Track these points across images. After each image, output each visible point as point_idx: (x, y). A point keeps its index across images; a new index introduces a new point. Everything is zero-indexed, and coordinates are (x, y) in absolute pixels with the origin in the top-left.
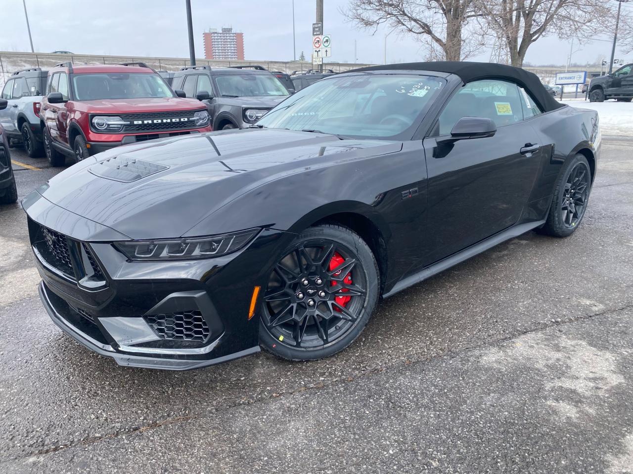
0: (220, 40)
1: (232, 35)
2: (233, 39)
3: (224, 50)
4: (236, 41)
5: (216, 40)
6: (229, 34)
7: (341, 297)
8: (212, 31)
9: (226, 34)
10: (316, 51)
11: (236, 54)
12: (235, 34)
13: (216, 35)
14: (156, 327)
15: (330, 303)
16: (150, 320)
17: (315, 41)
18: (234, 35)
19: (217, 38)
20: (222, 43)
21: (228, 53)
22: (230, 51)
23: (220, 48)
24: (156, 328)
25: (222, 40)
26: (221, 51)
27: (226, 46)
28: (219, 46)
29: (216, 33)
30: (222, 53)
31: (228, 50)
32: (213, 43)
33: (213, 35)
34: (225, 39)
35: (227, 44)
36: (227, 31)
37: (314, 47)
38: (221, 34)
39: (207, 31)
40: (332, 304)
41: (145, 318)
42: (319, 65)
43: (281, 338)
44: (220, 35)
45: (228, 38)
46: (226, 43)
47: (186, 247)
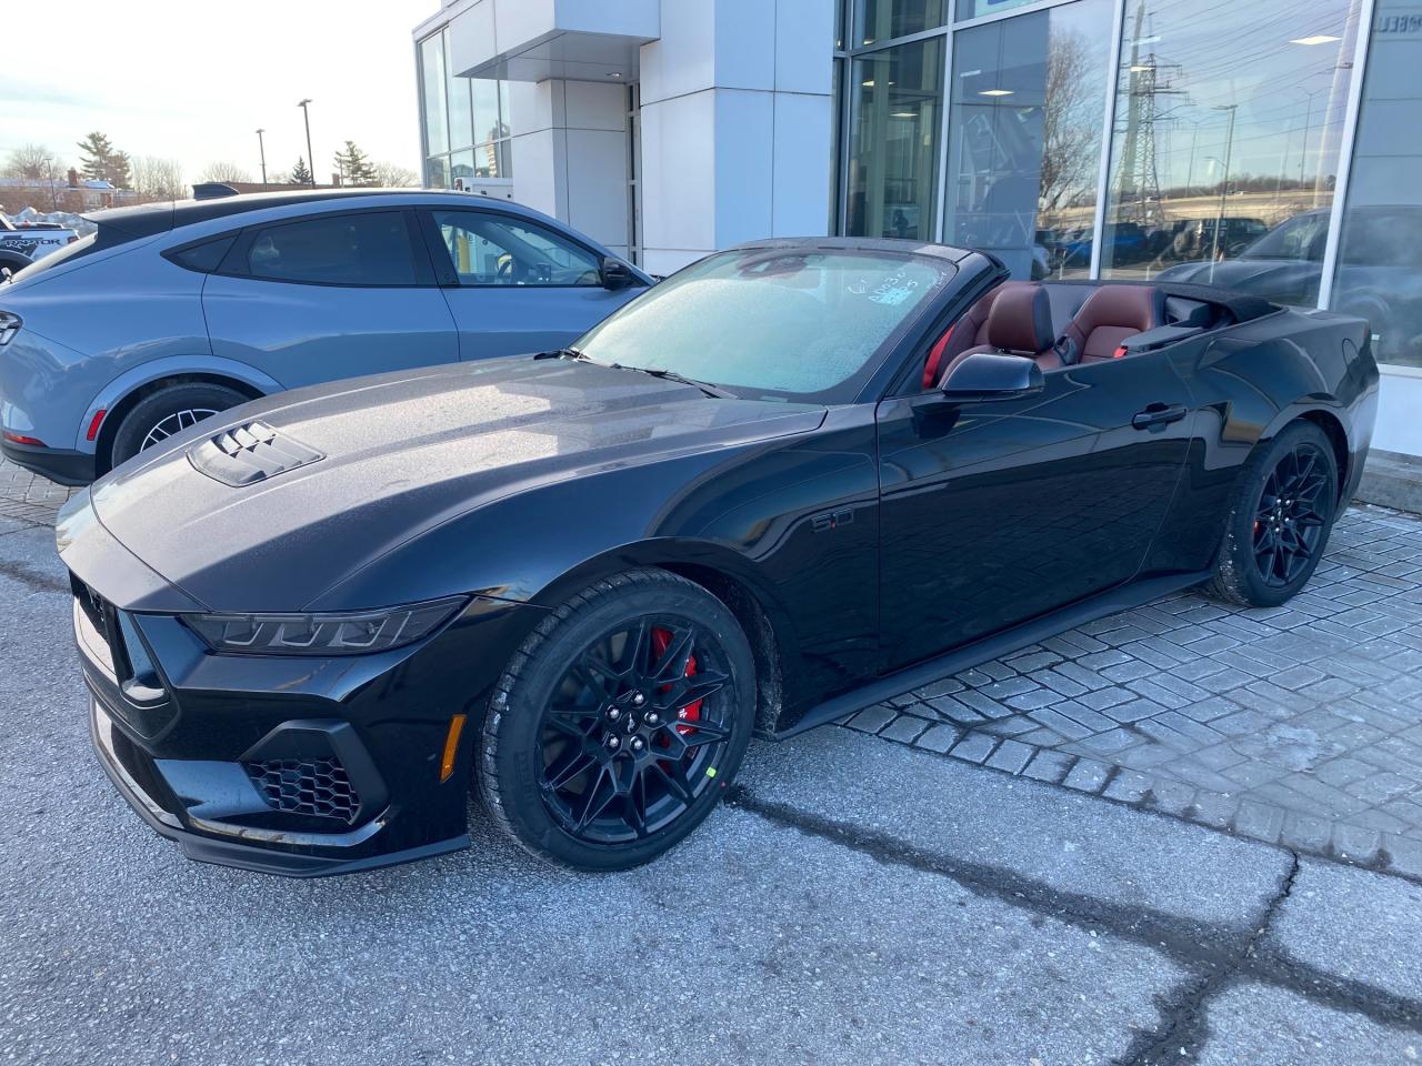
14: (264, 783)
16: (254, 771)
24: (264, 787)
41: (245, 764)
47: (316, 629)
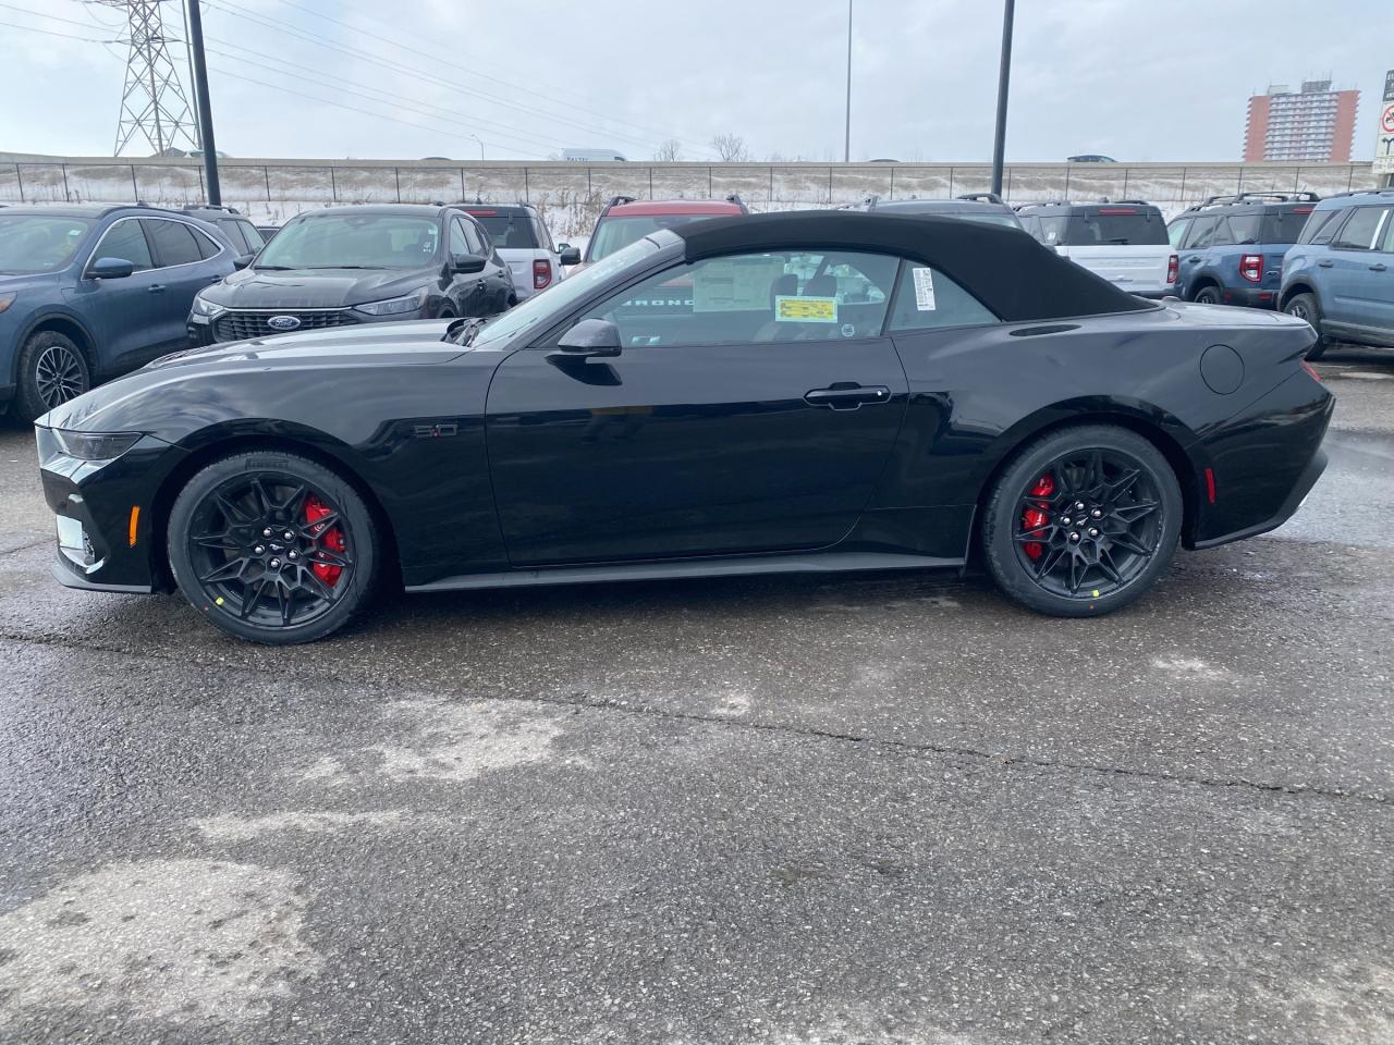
0: (1291, 113)
1: (1327, 97)
2: (1329, 108)
3: (1297, 135)
4: (1335, 110)
5: (1280, 113)
6: (1319, 95)
7: (323, 566)
8: (1274, 92)
9: (1313, 95)
10: (1384, 140)
11: (1328, 143)
12: (1337, 93)
13: (1283, 100)
15: (300, 569)
17: (1387, 116)
18: (1334, 96)
19: (1283, 106)
20: (1297, 118)
21: (1307, 141)
22: (1313, 137)
23: (1288, 132)
25: (1298, 112)
26: (1287, 138)
27: (1306, 124)
28: (1288, 125)
29: (1284, 95)
30: (1291, 142)
31: (1309, 135)
32: (1272, 120)
33: (1275, 100)
34: (1304, 109)
35: (1309, 122)
36: (1316, 88)
37: (1382, 131)
38: (1297, 96)
39: (1261, 93)
40: (303, 571)
42: (1388, 175)
43: (220, 601)
44: (1293, 99)
45: (1315, 104)
46: (1306, 118)
